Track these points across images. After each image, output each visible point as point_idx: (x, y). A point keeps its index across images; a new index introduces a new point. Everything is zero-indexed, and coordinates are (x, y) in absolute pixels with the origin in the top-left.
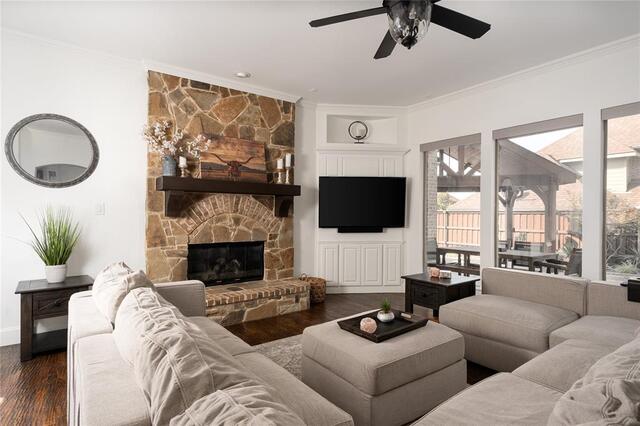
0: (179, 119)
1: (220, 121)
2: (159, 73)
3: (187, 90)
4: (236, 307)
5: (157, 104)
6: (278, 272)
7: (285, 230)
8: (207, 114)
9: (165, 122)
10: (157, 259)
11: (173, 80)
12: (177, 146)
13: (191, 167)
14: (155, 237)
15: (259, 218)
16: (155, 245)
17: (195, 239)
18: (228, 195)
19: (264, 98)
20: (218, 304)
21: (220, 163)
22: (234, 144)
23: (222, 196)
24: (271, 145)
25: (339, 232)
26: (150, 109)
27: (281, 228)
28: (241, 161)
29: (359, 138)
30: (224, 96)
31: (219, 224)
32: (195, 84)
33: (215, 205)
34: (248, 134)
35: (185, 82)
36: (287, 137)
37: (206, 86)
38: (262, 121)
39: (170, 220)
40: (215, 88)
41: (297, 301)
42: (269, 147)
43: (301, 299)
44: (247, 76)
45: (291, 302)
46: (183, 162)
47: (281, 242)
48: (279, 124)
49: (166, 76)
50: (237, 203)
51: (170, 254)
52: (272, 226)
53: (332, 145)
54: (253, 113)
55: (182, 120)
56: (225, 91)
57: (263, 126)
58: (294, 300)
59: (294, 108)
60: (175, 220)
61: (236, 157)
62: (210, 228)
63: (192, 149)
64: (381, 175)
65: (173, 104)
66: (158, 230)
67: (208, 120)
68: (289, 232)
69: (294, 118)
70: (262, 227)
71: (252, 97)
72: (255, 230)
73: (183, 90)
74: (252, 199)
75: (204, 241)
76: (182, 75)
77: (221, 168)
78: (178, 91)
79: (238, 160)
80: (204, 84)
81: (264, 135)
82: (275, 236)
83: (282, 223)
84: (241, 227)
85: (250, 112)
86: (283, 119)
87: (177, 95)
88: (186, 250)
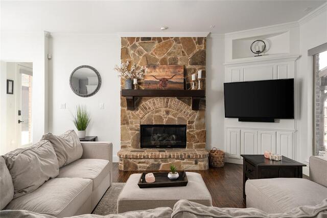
0: (135, 59)
1: (157, 57)
2: (125, 38)
3: (139, 43)
4: (156, 161)
5: (125, 53)
6: (194, 145)
7: (199, 119)
8: (150, 54)
9: (128, 62)
10: (125, 131)
11: (132, 39)
12: (132, 73)
13: (139, 83)
14: (124, 120)
15: (181, 111)
16: (124, 124)
17: (144, 122)
18: (162, 97)
19: (184, 38)
20: (144, 158)
21: (155, 80)
22: (164, 68)
23: (159, 99)
24: (188, 66)
25: (239, 121)
26: (121, 57)
27: (196, 117)
28: (168, 77)
29: (259, 52)
30: (159, 42)
31: (157, 114)
32: (143, 39)
33: (154, 103)
34: (174, 62)
35: (138, 39)
36: (201, 60)
37: (149, 39)
38: (183, 52)
39: (130, 112)
40: (154, 39)
41: (196, 163)
42: (187, 67)
43: (199, 163)
44: (166, 29)
45: (191, 163)
46: (135, 81)
47: (196, 126)
48: (195, 52)
49: (128, 38)
50: (167, 102)
51: (131, 129)
52: (190, 116)
53: (236, 60)
54: (177, 49)
55: (136, 59)
56: (159, 39)
57: (184, 55)
58: (194, 162)
59: (205, 40)
60: (133, 112)
61: (165, 76)
62: (152, 116)
63: (138, 74)
64: (275, 78)
65: (132, 52)
66: (125, 116)
67: (150, 57)
68: (203, 120)
69: (205, 47)
70: (184, 116)
71: (176, 39)
72: (178, 118)
73: (137, 44)
74: (177, 100)
75: (149, 123)
76: (136, 36)
77: (156, 83)
78: (135, 45)
79: (166, 77)
80: (148, 38)
81: (184, 61)
82: (192, 122)
83: (197, 114)
84: (170, 116)
85: (175, 48)
86: (197, 48)
87: (134, 47)
88: (139, 127)
